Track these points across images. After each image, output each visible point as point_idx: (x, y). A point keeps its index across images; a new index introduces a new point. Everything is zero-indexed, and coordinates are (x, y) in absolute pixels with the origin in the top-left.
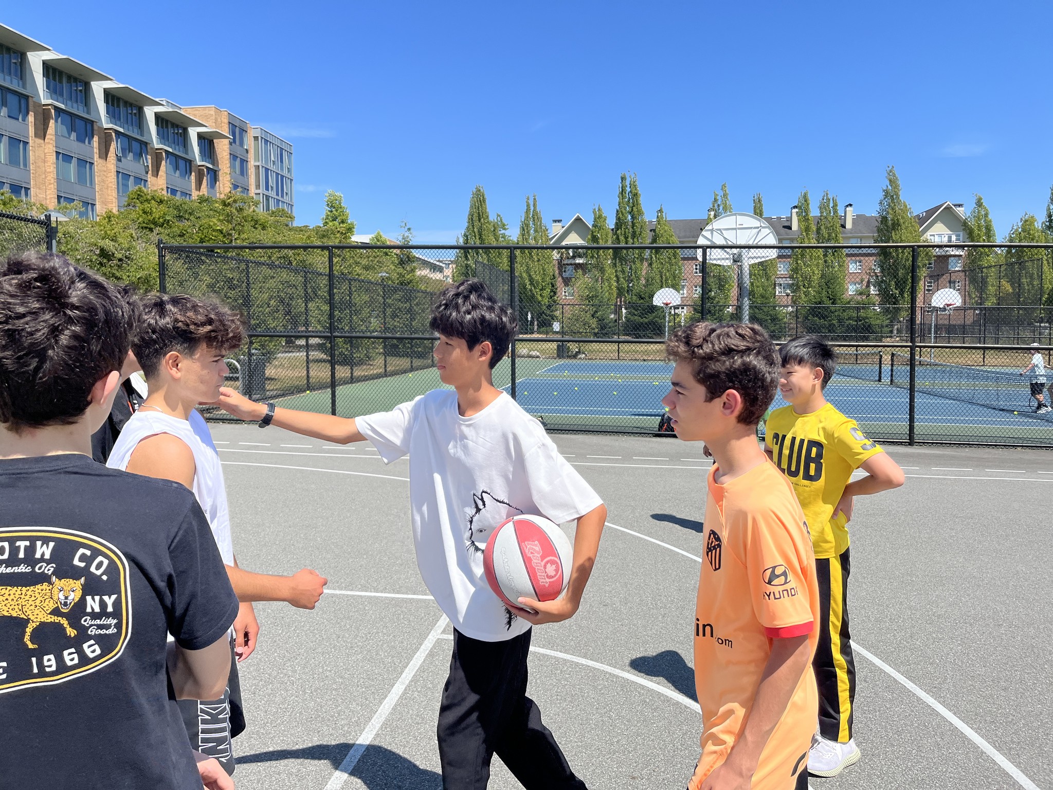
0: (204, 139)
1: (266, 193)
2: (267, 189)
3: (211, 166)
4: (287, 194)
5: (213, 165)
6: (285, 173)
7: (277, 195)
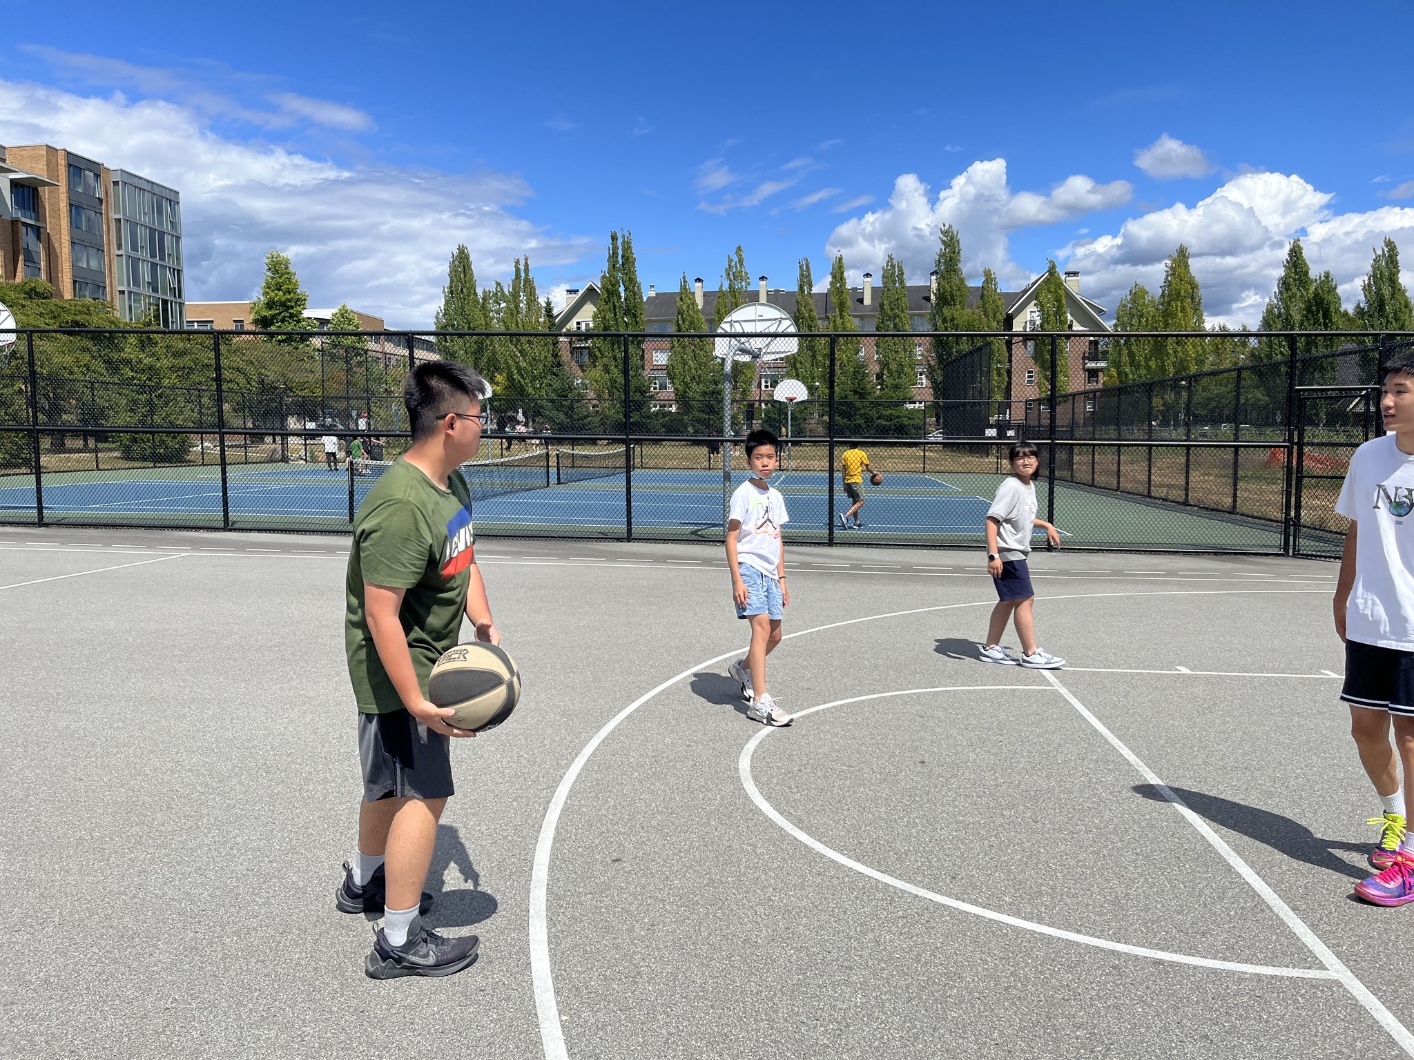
0: (23, 186)
1: (133, 254)
2: (134, 248)
3: (33, 222)
4: (169, 255)
5: (37, 220)
6: (167, 227)
7: (153, 256)
